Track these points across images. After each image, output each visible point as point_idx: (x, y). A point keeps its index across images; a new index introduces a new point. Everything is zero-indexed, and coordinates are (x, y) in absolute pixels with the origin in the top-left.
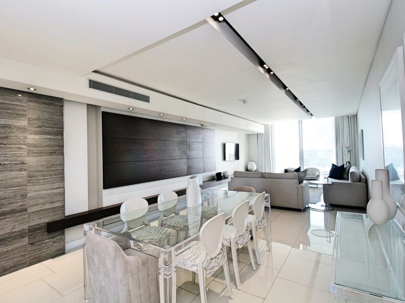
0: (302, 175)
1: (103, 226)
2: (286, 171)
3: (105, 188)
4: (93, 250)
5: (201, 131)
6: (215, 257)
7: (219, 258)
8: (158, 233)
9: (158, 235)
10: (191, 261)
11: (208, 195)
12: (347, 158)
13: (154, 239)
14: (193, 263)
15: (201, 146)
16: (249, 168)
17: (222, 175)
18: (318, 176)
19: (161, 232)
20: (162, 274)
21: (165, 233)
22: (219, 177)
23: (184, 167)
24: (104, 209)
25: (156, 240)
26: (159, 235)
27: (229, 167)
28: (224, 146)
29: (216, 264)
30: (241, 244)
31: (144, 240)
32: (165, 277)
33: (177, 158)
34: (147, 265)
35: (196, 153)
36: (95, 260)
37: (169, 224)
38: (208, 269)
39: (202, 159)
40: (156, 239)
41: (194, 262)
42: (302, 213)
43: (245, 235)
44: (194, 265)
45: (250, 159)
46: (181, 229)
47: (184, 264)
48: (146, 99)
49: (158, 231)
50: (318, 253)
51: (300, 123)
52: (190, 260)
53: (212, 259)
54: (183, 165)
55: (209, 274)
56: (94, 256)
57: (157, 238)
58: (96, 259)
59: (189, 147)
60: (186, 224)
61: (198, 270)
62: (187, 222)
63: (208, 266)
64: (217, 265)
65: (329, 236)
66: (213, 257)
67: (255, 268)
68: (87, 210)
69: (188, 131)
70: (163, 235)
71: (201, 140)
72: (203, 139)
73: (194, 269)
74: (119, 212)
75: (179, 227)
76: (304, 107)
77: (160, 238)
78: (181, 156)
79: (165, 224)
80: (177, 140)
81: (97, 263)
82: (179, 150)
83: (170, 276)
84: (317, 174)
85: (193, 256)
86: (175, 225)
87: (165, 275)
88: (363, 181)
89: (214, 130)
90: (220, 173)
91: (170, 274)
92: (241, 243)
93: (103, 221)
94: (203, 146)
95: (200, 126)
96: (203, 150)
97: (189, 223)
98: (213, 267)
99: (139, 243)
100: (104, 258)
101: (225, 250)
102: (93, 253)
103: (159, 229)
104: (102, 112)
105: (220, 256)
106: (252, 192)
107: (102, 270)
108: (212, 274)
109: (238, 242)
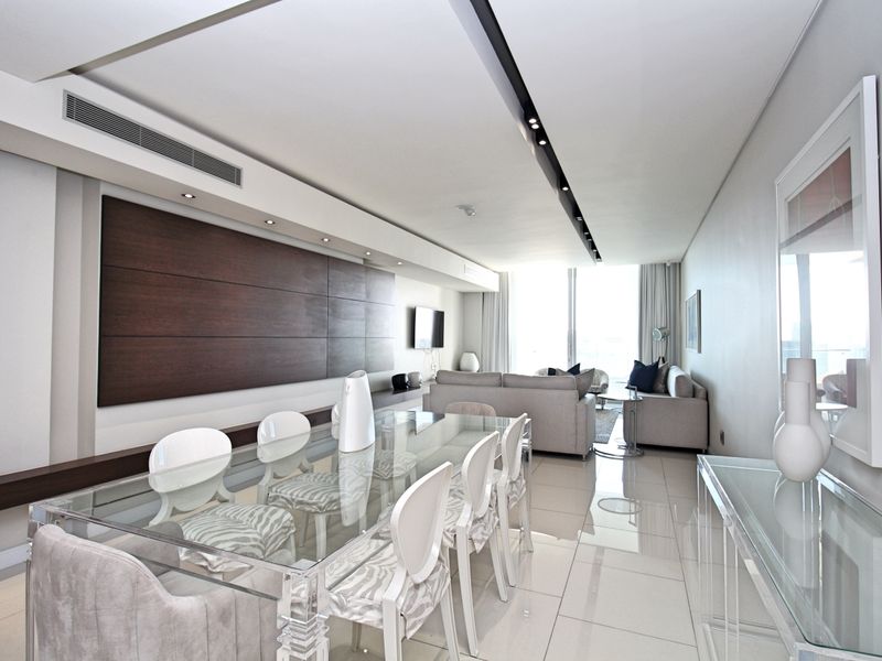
0: (584, 380)
1: (95, 506)
2: (552, 372)
3: (102, 403)
4: (55, 584)
5: (363, 275)
6: (425, 582)
7: (433, 582)
8: (259, 521)
9: (259, 526)
10: (362, 597)
11: (383, 423)
12: (659, 352)
13: (246, 540)
14: (366, 601)
15: (363, 311)
16: (464, 365)
17: (407, 379)
18: (606, 386)
19: (268, 520)
20: (286, 645)
21: (277, 521)
22: (400, 384)
23: (320, 357)
24: (97, 461)
25: (253, 543)
26: (263, 527)
27: (422, 363)
28: (412, 314)
29: (428, 599)
30: (480, 542)
31: (218, 542)
32: (296, 654)
33: (304, 335)
34: (233, 620)
35: (350, 326)
36: (61, 617)
37: (288, 496)
38: (410, 616)
39: (362, 342)
40: (255, 540)
41: (371, 599)
42: (584, 463)
43: (487, 518)
44: (370, 607)
45: (464, 348)
46: (320, 508)
47: (342, 608)
48: (231, 174)
49: (260, 517)
50: (598, 547)
51: (572, 274)
52: (359, 593)
53: (417, 586)
54: (318, 353)
55: (412, 628)
56: (60, 603)
57: (256, 536)
58: (66, 614)
59: (334, 311)
60: (335, 496)
61: (381, 621)
62: (338, 491)
63: (409, 607)
64: (430, 601)
65: (633, 510)
66: (420, 581)
67: (504, 597)
68: (47, 464)
69: (333, 272)
70: (272, 526)
71: (363, 297)
72: (368, 294)
73: (370, 618)
74: (146, 469)
75: (314, 504)
76: (589, 236)
77: (267, 535)
78: (314, 331)
79: (276, 498)
80: (306, 291)
81: (68, 622)
82: (308, 314)
83: (311, 652)
84: (603, 382)
85: (365, 581)
86: (306, 499)
87: (295, 647)
88: (701, 394)
89: (394, 274)
90: (403, 375)
91: (312, 645)
92: (480, 537)
93: (95, 494)
94: (368, 311)
95: (361, 262)
96: (367, 320)
97: (341, 493)
98: (422, 608)
99: (205, 555)
100: (96, 608)
101: (446, 558)
102: (56, 593)
103: (261, 511)
104: (104, 197)
105: (437, 575)
106: (488, 415)
107: (86, 645)
108: (419, 626)
109: (474, 537)
